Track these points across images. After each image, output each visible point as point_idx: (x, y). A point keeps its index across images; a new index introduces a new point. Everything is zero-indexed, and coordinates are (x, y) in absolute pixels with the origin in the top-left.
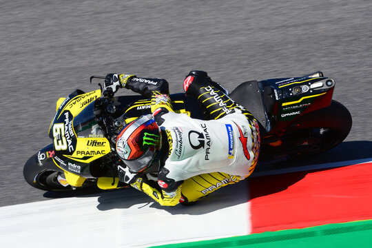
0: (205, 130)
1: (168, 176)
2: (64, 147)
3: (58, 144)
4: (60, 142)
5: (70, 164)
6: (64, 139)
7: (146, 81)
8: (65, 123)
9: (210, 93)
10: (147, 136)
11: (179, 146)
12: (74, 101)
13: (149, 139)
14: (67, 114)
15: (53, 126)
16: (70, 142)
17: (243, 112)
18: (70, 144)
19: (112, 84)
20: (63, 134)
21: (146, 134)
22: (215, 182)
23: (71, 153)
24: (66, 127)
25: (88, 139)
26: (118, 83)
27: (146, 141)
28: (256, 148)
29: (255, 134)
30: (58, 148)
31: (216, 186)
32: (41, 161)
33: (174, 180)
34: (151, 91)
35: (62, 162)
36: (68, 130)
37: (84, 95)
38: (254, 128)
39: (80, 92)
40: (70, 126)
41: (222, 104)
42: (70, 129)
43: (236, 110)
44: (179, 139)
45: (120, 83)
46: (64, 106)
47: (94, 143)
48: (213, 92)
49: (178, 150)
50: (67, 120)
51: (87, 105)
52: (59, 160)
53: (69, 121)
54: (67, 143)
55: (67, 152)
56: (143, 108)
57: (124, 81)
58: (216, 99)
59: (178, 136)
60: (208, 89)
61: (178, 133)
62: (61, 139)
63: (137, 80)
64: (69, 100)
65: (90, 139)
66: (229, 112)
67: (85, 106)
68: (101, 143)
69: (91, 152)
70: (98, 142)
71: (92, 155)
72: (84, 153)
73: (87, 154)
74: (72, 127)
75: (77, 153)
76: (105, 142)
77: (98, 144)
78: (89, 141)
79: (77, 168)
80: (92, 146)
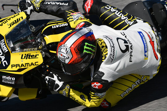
0: (126, 37)
1: (103, 78)
7: (58, 3)
10: (87, 46)
11: (113, 50)
13: (88, 48)
19: (27, 9)
21: (86, 44)
22: (130, 84)
26: (32, 7)
27: (86, 49)
31: (131, 88)
33: (108, 81)
34: (64, 11)
41: (123, 17)
43: (137, 20)
44: (112, 45)
45: (34, 7)
47: (28, 56)
48: (113, 9)
49: (112, 54)
56: (57, 26)
57: (37, 5)
58: (117, 14)
60: (108, 7)
63: (49, 3)
65: (24, 53)
66: (132, 23)
67: (13, 26)
68: (34, 56)
69: (25, 64)
70: (31, 55)
71: (27, 67)
72: (19, 66)
73: (21, 66)
74: (5, 44)
75: (12, 67)
76: (38, 55)
77: (31, 57)
78: (22, 55)
79: (11, 80)
80: (27, 59)
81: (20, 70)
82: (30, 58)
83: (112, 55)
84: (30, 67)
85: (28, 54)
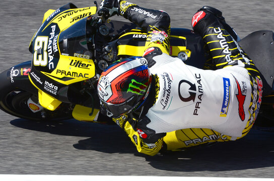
0: (199, 82)
1: (148, 126)
2: (44, 63)
3: (38, 58)
4: (40, 56)
5: (46, 83)
6: (45, 54)
7: (145, 13)
8: (50, 36)
9: (217, 36)
10: (134, 84)
11: (166, 95)
12: (64, 14)
13: (135, 87)
14: (54, 27)
15: (35, 38)
16: (51, 58)
17: (246, 66)
18: (51, 60)
20: (45, 49)
21: (133, 81)
23: (50, 71)
24: (50, 41)
25: (72, 58)
27: (131, 88)
28: (253, 109)
29: (255, 93)
30: (37, 63)
31: (202, 139)
32: (14, 77)
33: (154, 131)
35: (38, 80)
36: (52, 45)
37: (77, 10)
38: (255, 86)
39: (73, 6)
40: (55, 41)
41: (227, 51)
42: (55, 44)
43: (239, 62)
44: (167, 88)
46: (52, 18)
47: (78, 64)
48: (220, 36)
49: (165, 99)
50: (52, 34)
51: (78, 20)
52: (35, 76)
53: (55, 35)
54: (48, 59)
55: (46, 69)
57: (123, 9)
58: (221, 44)
59: (167, 84)
60: (217, 30)
61: (167, 81)
62: (42, 54)
63: (136, 10)
64: (59, 13)
65: (74, 58)
66: (232, 62)
67: (75, 22)
68: (85, 65)
69: (73, 73)
70: (82, 63)
71: (73, 77)
72: (65, 73)
73: (68, 74)
74: (57, 42)
75: (57, 72)
76: (91, 65)
77: (82, 66)
78: (72, 61)
79: (53, 89)
80: (76, 66)
81: (64, 79)
82: (80, 66)
83: (164, 101)
84: (78, 78)
85: (78, 61)
